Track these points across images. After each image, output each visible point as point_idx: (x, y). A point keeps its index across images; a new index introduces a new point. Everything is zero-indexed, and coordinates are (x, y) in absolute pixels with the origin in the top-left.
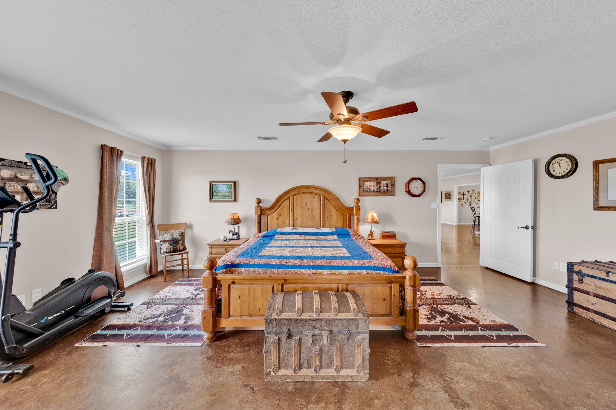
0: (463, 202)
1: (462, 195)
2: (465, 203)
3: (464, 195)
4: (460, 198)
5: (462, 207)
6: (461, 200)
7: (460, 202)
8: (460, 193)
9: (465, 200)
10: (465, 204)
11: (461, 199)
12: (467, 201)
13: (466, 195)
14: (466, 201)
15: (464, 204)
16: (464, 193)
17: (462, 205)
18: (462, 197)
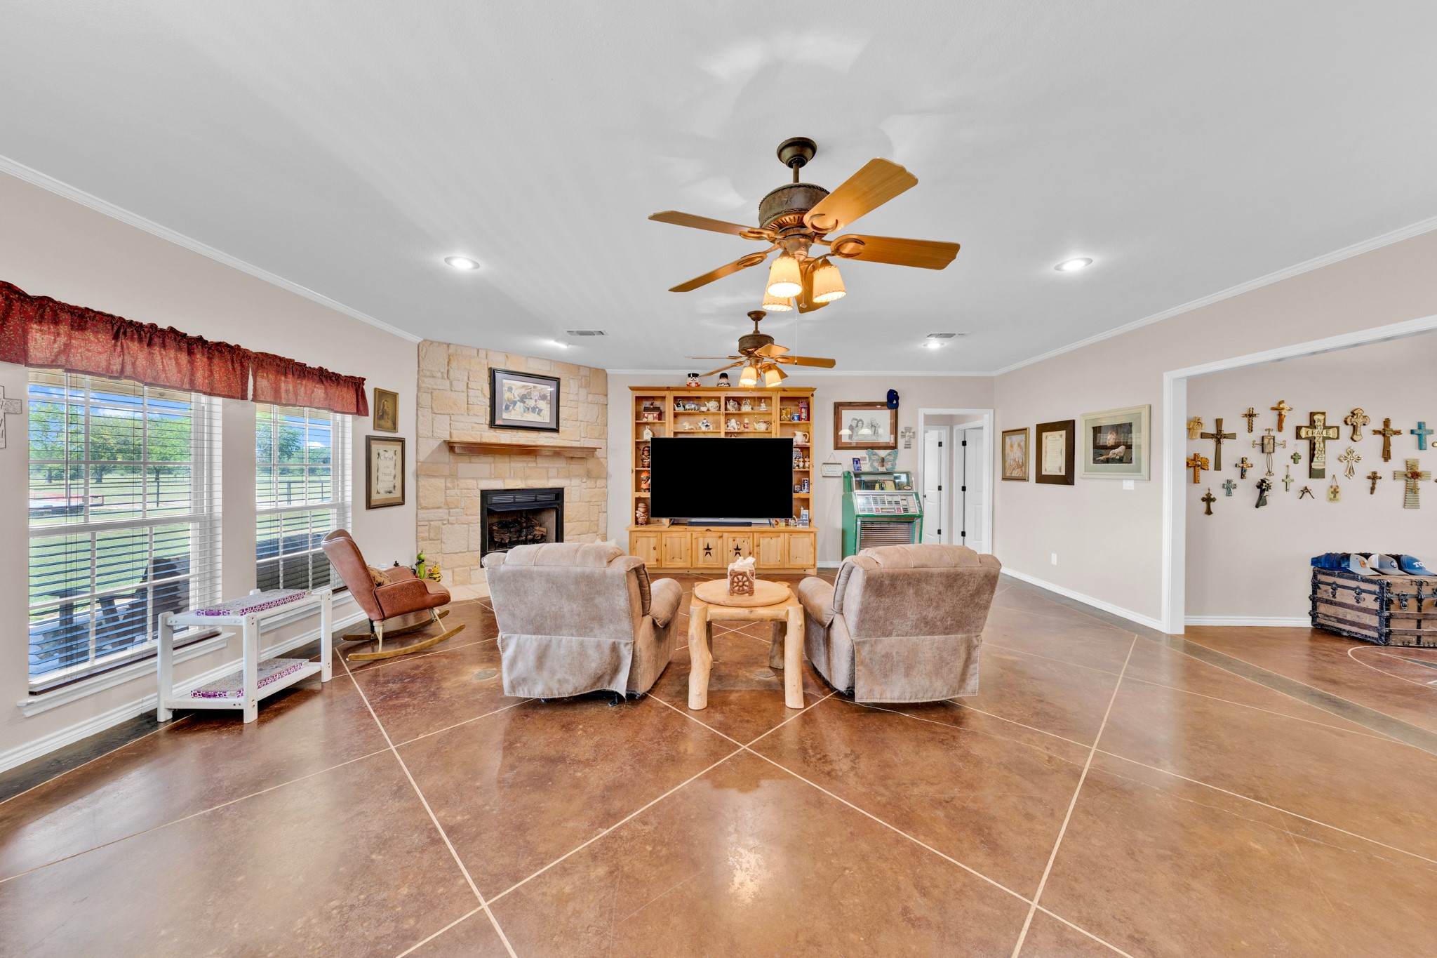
0: (1211, 480)
1: (1203, 436)
2: (1229, 487)
3: (1218, 437)
4: (1197, 456)
5: (1209, 512)
6: (1202, 472)
7: (1197, 481)
8: (1198, 422)
9: (1230, 472)
10: (1229, 494)
11: (1204, 465)
12: (1243, 476)
13: (1233, 436)
14: (1234, 474)
15: (1218, 493)
16: (1219, 422)
17: (1208, 499)
18: (1206, 449)
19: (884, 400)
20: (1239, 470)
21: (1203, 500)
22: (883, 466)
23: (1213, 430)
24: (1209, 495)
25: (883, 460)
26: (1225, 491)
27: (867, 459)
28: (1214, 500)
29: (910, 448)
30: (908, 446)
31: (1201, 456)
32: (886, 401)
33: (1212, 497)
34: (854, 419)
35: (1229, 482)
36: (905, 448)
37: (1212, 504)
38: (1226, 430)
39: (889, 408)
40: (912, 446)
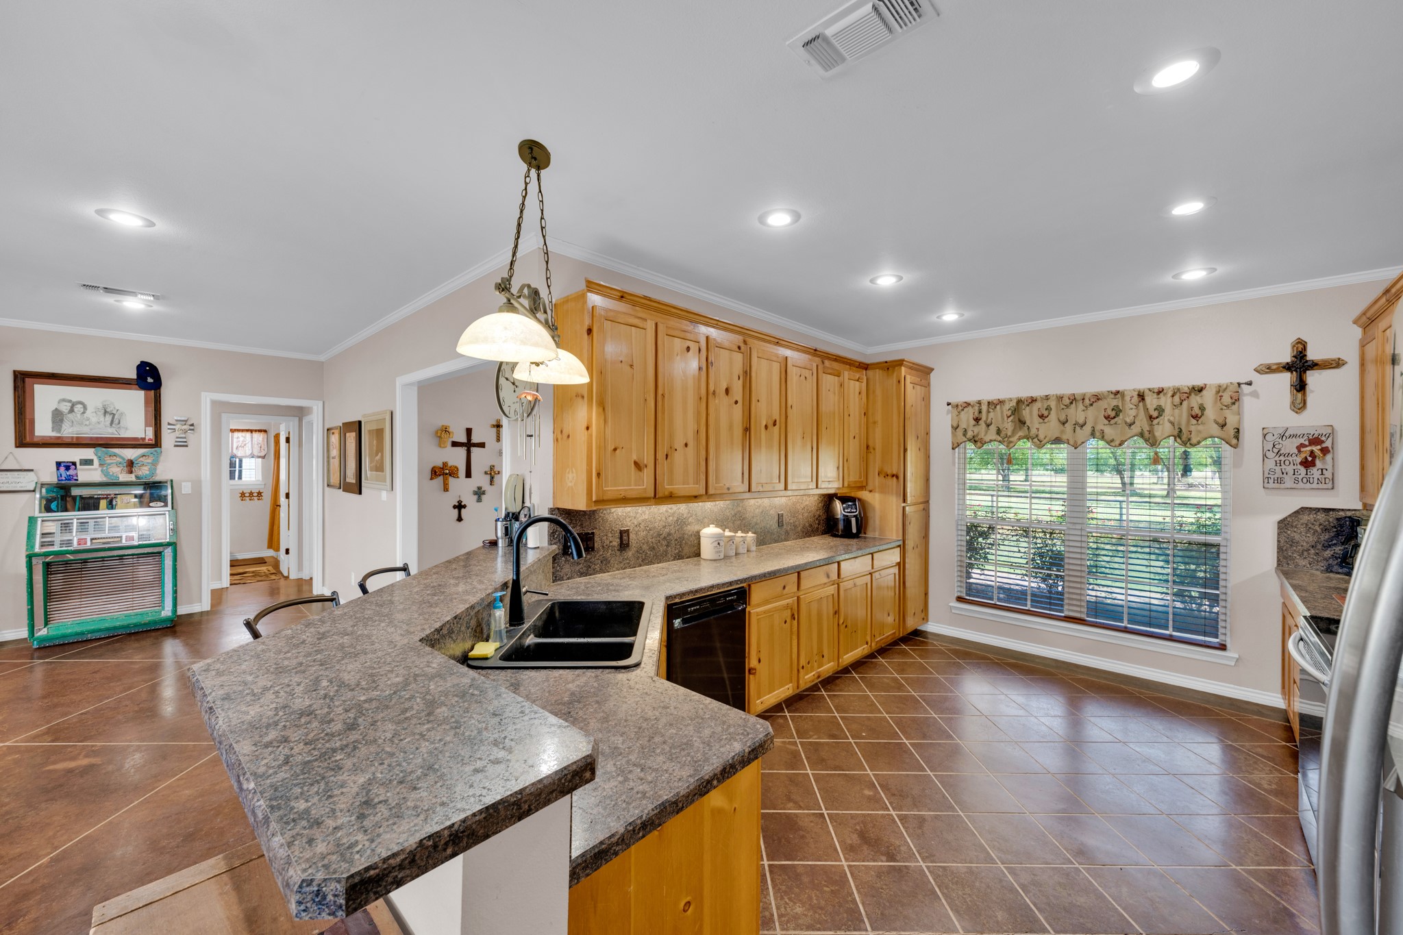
0: (462, 488)
1: (455, 444)
2: (479, 493)
3: (469, 445)
4: (445, 464)
5: (460, 519)
6: (451, 480)
7: (446, 489)
8: (445, 430)
9: (479, 479)
10: (479, 500)
11: (453, 473)
12: (492, 483)
13: (482, 445)
14: (483, 481)
15: (469, 500)
16: (469, 432)
17: (460, 507)
18: (457, 458)
19: (133, 375)
20: (488, 477)
21: (455, 507)
22: (131, 472)
23: (463, 439)
24: (460, 502)
25: (131, 464)
26: (476, 497)
27: (96, 462)
28: (465, 507)
29: (187, 446)
30: (181, 444)
31: (450, 464)
32: (135, 377)
33: (463, 504)
34: (64, 400)
35: (479, 488)
36: (176, 446)
37: (463, 510)
38: (475, 439)
39: (142, 388)
40: (189, 443)
